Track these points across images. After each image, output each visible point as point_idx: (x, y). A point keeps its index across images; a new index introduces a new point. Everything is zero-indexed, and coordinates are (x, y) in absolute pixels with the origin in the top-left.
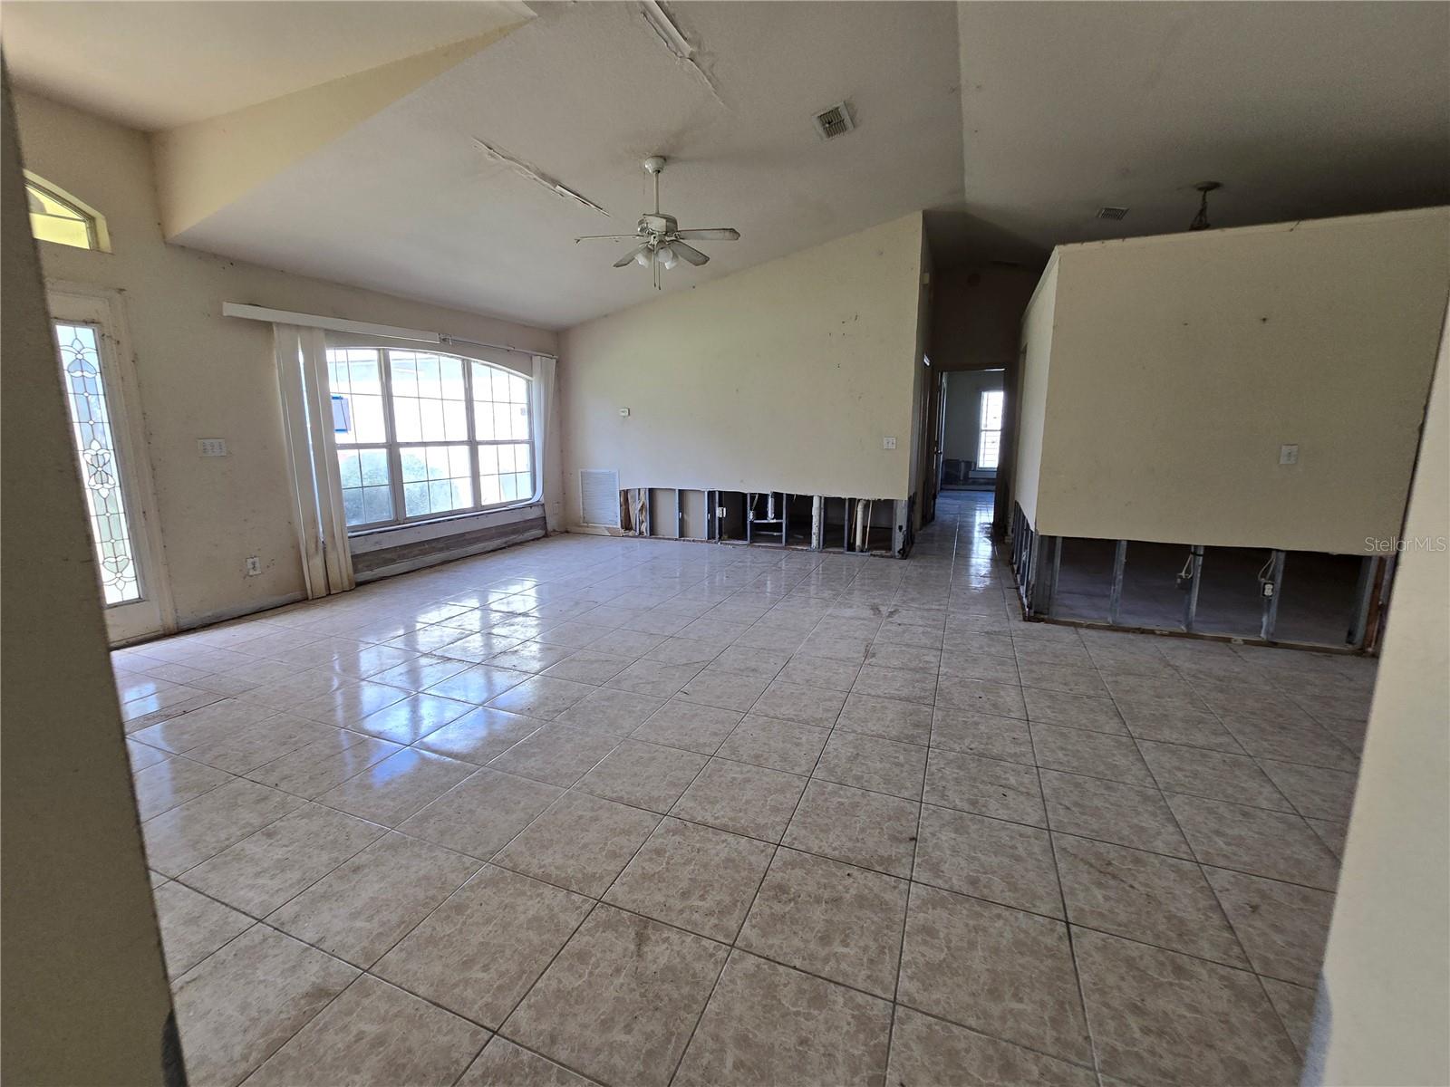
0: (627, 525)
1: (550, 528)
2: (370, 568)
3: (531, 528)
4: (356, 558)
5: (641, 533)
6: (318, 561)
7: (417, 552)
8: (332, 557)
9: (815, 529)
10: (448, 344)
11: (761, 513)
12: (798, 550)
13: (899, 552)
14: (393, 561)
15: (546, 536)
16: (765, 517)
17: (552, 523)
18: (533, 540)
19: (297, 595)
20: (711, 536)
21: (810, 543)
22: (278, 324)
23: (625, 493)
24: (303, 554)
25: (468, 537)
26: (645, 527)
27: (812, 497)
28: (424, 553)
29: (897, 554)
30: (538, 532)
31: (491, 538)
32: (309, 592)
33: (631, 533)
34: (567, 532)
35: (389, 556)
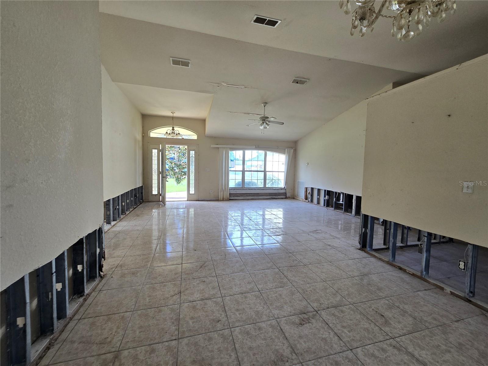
0: (306, 198)
1: (287, 196)
2: (234, 197)
3: (281, 195)
4: (230, 194)
5: (309, 201)
6: (222, 193)
7: (245, 195)
8: (225, 193)
9: (353, 208)
10: (258, 148)
11: (338, 199)
12: (347, 214)
13: (381, 222)
14: (239, 196)
15: (286, 198)
16: (339, 200)
17: (288, 195)
18: (281, 198)
19: (217, 199)
20: (324, 205)
21: (351, 212)
22: (221, 148)
23: (307, 188)
24: (219, 190)
25: (260, 194)
26: (310, 199)
27: (353, 195)
28: (247, 196)
29: (381, 223)
30: (284, 197)
31: (267, 196)
32: (219, 199)
33: (307, 201)
34: (294, 198)
35: (238, 195)
